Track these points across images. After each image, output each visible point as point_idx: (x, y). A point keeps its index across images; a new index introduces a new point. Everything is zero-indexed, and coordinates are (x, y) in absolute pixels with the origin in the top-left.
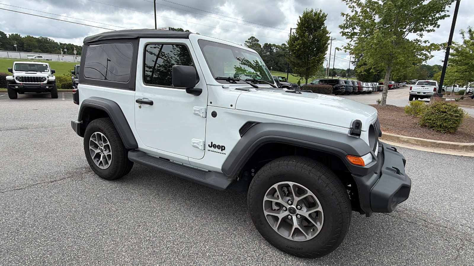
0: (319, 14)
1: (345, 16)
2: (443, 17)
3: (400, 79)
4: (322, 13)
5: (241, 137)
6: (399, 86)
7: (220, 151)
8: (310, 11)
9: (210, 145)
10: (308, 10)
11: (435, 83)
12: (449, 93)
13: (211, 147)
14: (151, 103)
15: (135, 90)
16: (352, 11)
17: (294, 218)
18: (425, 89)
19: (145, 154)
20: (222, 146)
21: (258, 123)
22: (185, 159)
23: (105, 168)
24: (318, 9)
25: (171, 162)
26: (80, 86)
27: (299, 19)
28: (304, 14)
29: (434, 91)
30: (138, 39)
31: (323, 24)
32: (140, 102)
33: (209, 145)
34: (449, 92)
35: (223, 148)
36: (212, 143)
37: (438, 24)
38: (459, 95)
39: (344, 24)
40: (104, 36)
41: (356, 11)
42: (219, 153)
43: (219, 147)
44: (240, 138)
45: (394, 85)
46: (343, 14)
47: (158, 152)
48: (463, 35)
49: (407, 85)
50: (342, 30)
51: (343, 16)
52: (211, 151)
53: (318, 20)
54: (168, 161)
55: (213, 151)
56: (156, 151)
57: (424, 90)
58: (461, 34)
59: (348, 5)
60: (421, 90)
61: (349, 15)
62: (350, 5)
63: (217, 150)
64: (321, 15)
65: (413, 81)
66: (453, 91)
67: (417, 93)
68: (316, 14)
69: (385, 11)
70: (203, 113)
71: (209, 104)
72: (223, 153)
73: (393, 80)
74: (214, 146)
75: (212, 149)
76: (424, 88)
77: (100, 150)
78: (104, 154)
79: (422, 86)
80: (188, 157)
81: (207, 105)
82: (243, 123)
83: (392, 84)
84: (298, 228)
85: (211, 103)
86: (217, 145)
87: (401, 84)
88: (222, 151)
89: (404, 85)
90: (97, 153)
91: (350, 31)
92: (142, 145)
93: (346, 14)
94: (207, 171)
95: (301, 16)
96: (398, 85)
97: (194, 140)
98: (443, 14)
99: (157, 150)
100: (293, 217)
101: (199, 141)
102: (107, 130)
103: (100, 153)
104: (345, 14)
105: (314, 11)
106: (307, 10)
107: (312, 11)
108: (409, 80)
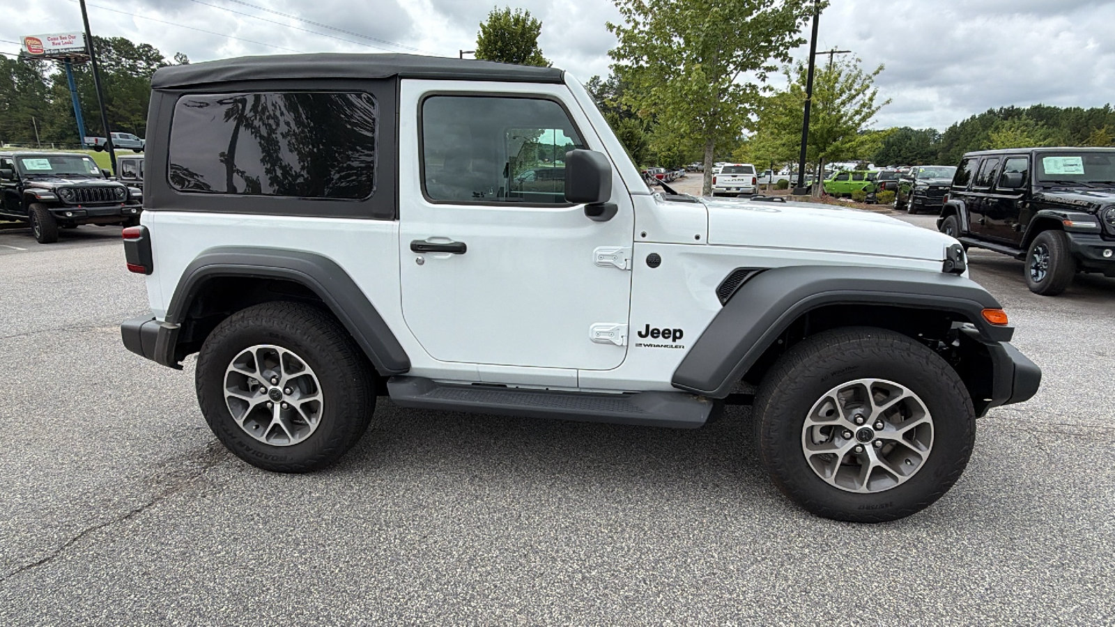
0: (524, 21)
1: (615, 30)
2: (796, 44)
3: (674, 162)
4: (530, 18)
5: (724, 305)
6: (674, 177)
7: (669, 341)
8: (504, 12)
9: (644, 333)
10: (499, 10)
11: (751, 168)
12: (764, 186)
13: (646, 335)
14: (460, 249)
15: (396, 216)
16: (628, 22)
17: (869, 448)
18: (739, 180)
19: (428, 383)
20: (675, 331)
21: (762, 271)
22: (569, 375)
23: (292, 443)
24: (521, 9)
25: (511, 390)
26: (148, 218)
27: (481, 29)
28: (491, 18)
29: (753, 184)
30: (393, 81)
31: (534, 44)
32: (418, 247)
33: (640, 334)
34: (764, 184)
35: (678, 334)
36: (648, 326)
37: (789, 56)
38: (779, 189)
39: (618, 48)
40: (251, 69)
41: (634, 20)
42: (665, 346)
43: (666, 333)
44: (720, 306)
45: (666, 176)
46: (611, 27)
47: (480, 370)
48: (789, 77)
49: (686, 175)
50: (615, 62)
51: (611, 31)
52: (645, 346)
53: (523, 34)
54: (502, 388)
55: (651, 345)
56: (475, 370)
57: (736, 182)
58: (785, 73)
59: (619, 7)
60: (733, 182)
61: (621, 29)
62: (622, 8)
63: (660, 340)
64: (529, 23)
65: (694, 165)
66: (770, 182)
67: (725, 189)
68: (517, 21)
69: (707, 25)
70: (626, 260)
71: (638, 237)
72: (676, 347)
73: (662, 166)
74: (655, 333)
75: (649, 340)
76: (737, 178)
77: (267, 395)
78: (284, 405)
79: (733, 176)
80: (578, 369)
81: (634, 242)
82: (724, 273)
83: (661, 173)
84: (879, 466)
85: (644, 235)
86: (661, 331)
87: (676, 172)
88: (674, 340)
89: (682, 174)
90: (256, 406)
91: (630, 64)
92: (422, 360)
93: (617, 26)
94: (621, 392)
95: (486, 24)
96: (673, 175)
97: (600, 328)
98: (796, 37)
99: (477, 367)
100: (866, 447)
101: (615, 327)
102: (305, 334)
103: (269, 405)
104: (614, 27)
105: (513, 13)
106: (497, 9)
107: (508, 13)
108: (686, 164)
